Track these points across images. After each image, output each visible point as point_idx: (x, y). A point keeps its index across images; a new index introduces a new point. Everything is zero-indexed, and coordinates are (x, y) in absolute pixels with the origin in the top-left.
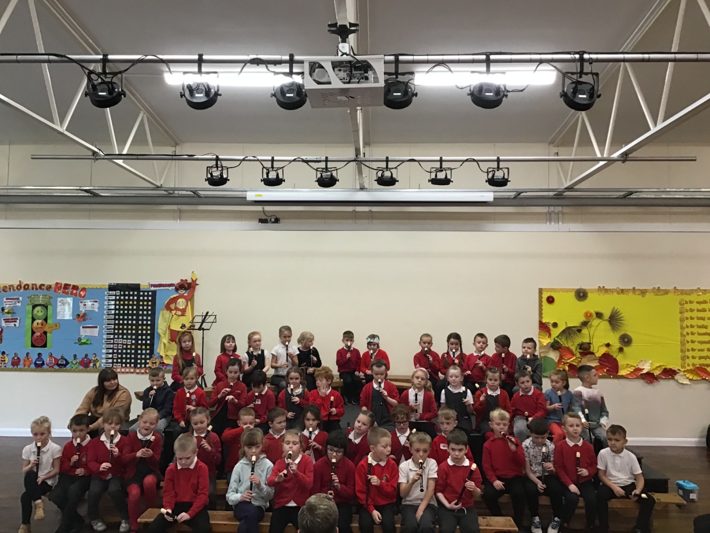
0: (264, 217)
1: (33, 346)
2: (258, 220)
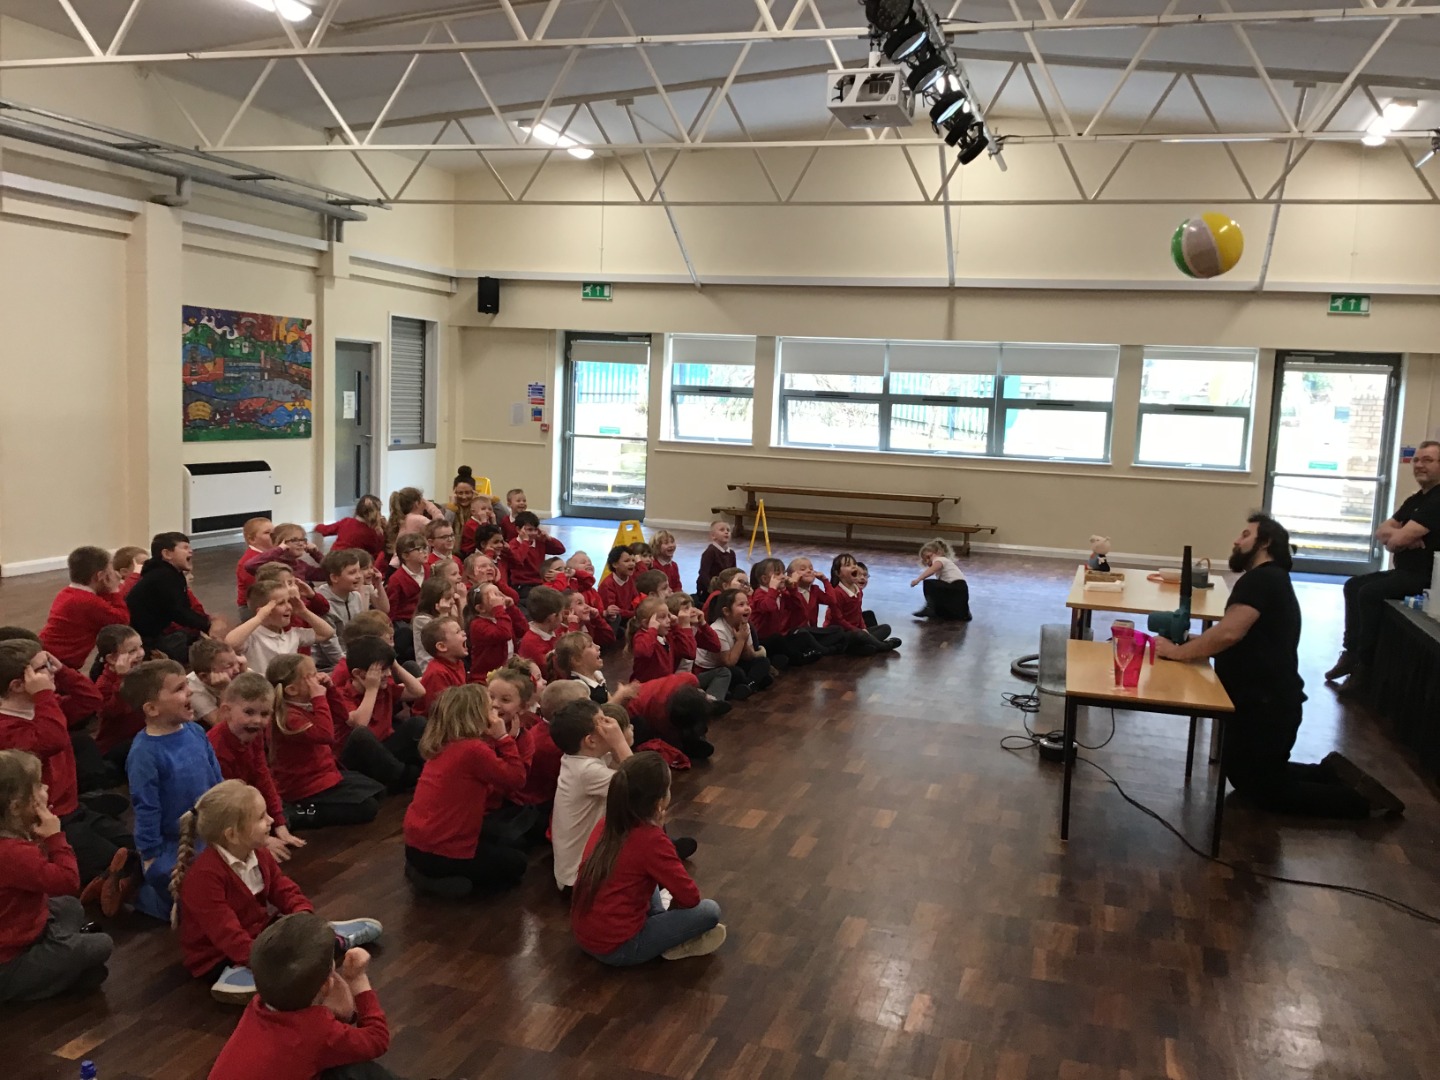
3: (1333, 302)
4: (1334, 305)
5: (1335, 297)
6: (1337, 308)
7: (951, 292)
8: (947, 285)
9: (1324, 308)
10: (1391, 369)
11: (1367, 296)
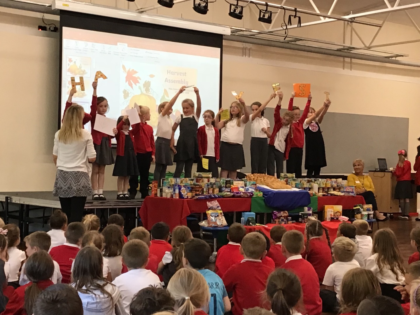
0: (43, 25)
2: (38, 27)
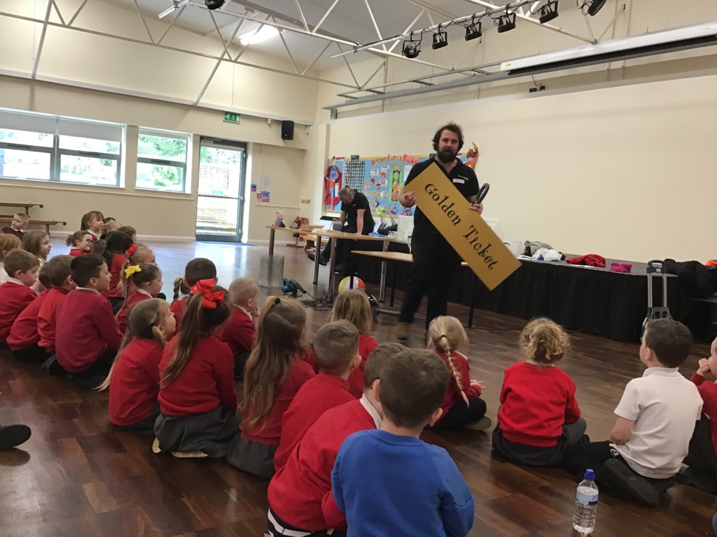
0: (534, 87)
1: (392, 200)
2: (529, 90)
3: (226, 116)
4: (226, 117)
5: (227, 113)
6: (227, 119)
7: (33, 82)
8: (30, 77)
9: (222, 118)
10: (243, 149)
11: (239, 115)
